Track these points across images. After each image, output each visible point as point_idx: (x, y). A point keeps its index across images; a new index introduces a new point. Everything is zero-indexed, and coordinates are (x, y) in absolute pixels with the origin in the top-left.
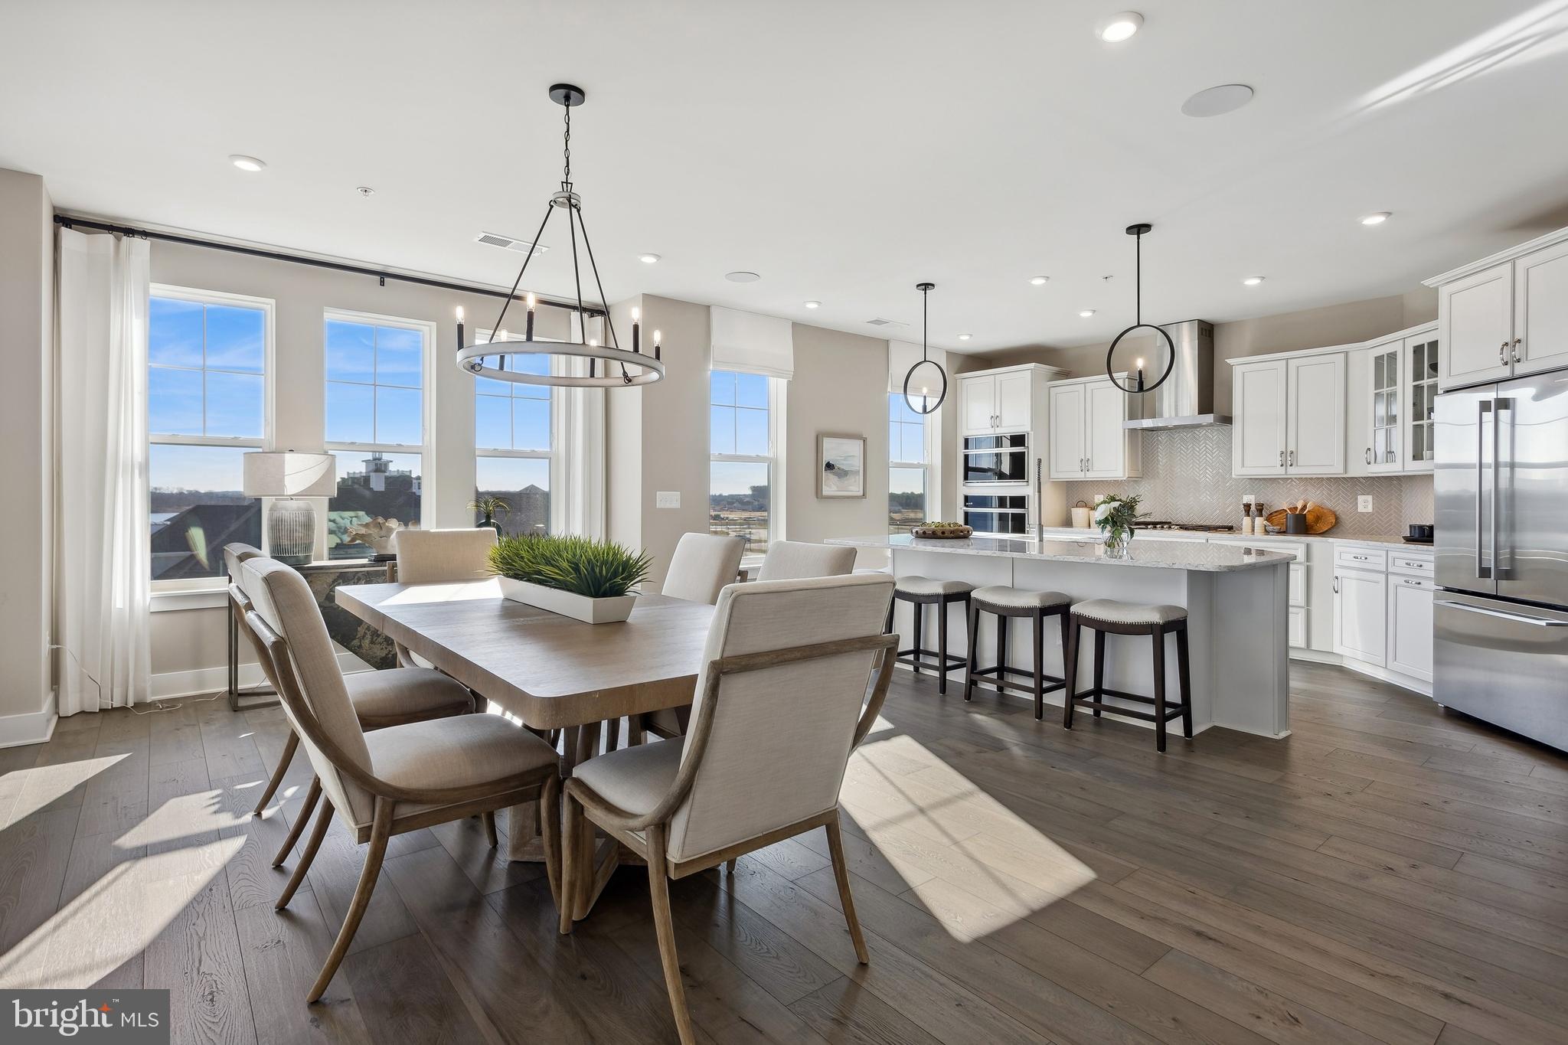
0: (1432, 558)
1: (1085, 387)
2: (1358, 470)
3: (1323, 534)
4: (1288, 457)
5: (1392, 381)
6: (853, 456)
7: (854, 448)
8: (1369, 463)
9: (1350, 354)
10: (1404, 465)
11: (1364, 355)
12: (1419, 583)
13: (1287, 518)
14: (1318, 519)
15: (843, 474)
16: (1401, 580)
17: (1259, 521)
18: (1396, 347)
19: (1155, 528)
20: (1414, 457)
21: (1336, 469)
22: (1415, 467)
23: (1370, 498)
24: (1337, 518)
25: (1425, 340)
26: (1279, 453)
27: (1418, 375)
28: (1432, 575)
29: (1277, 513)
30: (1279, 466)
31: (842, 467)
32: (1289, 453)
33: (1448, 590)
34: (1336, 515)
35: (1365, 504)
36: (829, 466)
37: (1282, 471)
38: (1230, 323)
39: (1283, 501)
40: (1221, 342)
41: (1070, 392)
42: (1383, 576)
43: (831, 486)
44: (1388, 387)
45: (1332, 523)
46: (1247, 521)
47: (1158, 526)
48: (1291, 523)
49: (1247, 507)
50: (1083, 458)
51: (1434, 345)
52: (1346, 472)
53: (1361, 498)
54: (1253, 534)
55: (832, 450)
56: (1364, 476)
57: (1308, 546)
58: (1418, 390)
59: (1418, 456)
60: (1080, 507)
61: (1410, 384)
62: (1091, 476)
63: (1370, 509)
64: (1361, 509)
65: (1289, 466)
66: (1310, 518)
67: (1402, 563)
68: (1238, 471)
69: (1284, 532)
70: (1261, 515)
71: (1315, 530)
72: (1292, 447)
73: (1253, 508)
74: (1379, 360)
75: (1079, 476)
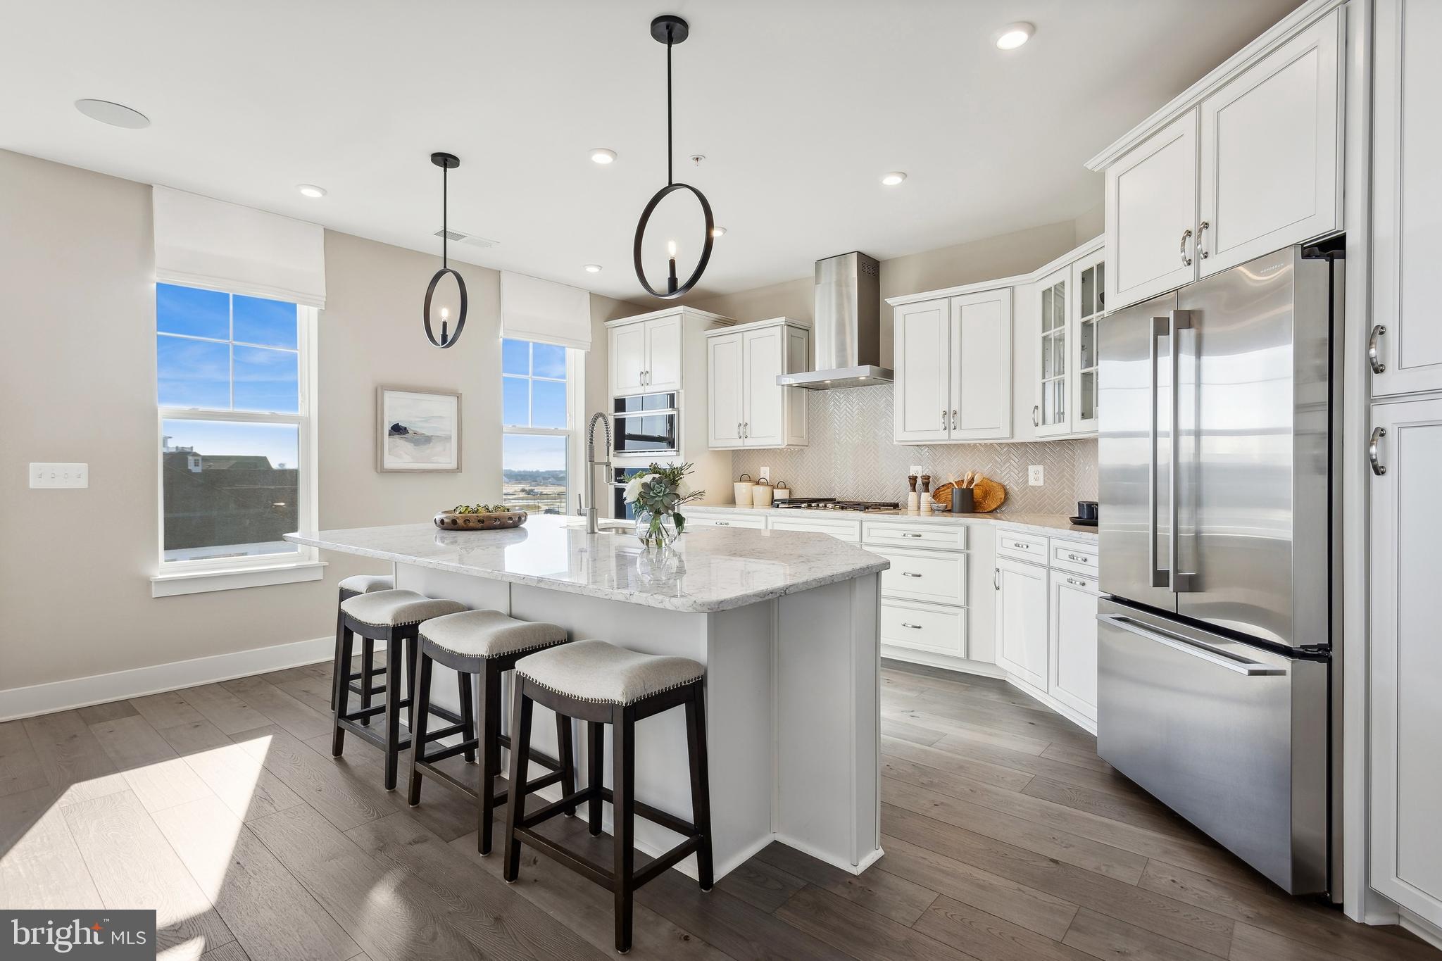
0: (1096, 550)
1: (743, 336)
2: (1028, 433)
3: (992, 512)
4: (951, 417)
5: (1061, 321)
6: (441, 417)
7: (444, 408)
8: (1037, 425)
9: (1017, 290)
10: (1073, 427)
11: (1030, 287)
12: (1084, 584)
13: (952, 494)
14: (986, 494)
15: (423, 440)
16: (1062, 578)
17: (926, 497)
18: (1063, 276)
19: (809, 507)
20: (1083, 415)
21: (1002, 434)
22: (1081, 428)
23: (1040, 468)
24: (1006, 493)
25: (1091, 262)
26: (942, 413)
27: (1086, 310)
28: (1096, 572)
29: (945, 488)
30: (941, 430)
31: (420, 431)
32: (952, 413)
33: (1115, 599)
34: (1005, 490)
35: (1036, 475)
36: (397, 430)
37: (945, 435)
38: (896, 258)
39: (950, 473)
40: (887, 280)
41: (730, 342)
42: (1044, 571)
43: (399, 455)
44: (1055, 328)
45: (1001, 499)
46: (912, 496)
47: (813, 505)
48: (957, 500)
49: (913, 480)
50: (741, 423)
51: (1101, 267)
52: (1012, 435)
53: (1031, 469)
54: (919, 515)
55: (398, 409)
56: (1032, 441)
57: (968, 529)
58: (1087, 326)
59: (1087, 414)
60: (745, 481)
61: (1078, 320)
62: (750, 443)
63: (1041, 483)
64: (1032, 482)
65: (952, 431)
66: (978, 493)
67: (1064, 555)
68: (900, 436)
69: (950, 511)
70: (927, 490)
71: (983, 508)
72: (955, 407)
73: (919, 481)
74: (1046, 294)
75: (738, 444)
